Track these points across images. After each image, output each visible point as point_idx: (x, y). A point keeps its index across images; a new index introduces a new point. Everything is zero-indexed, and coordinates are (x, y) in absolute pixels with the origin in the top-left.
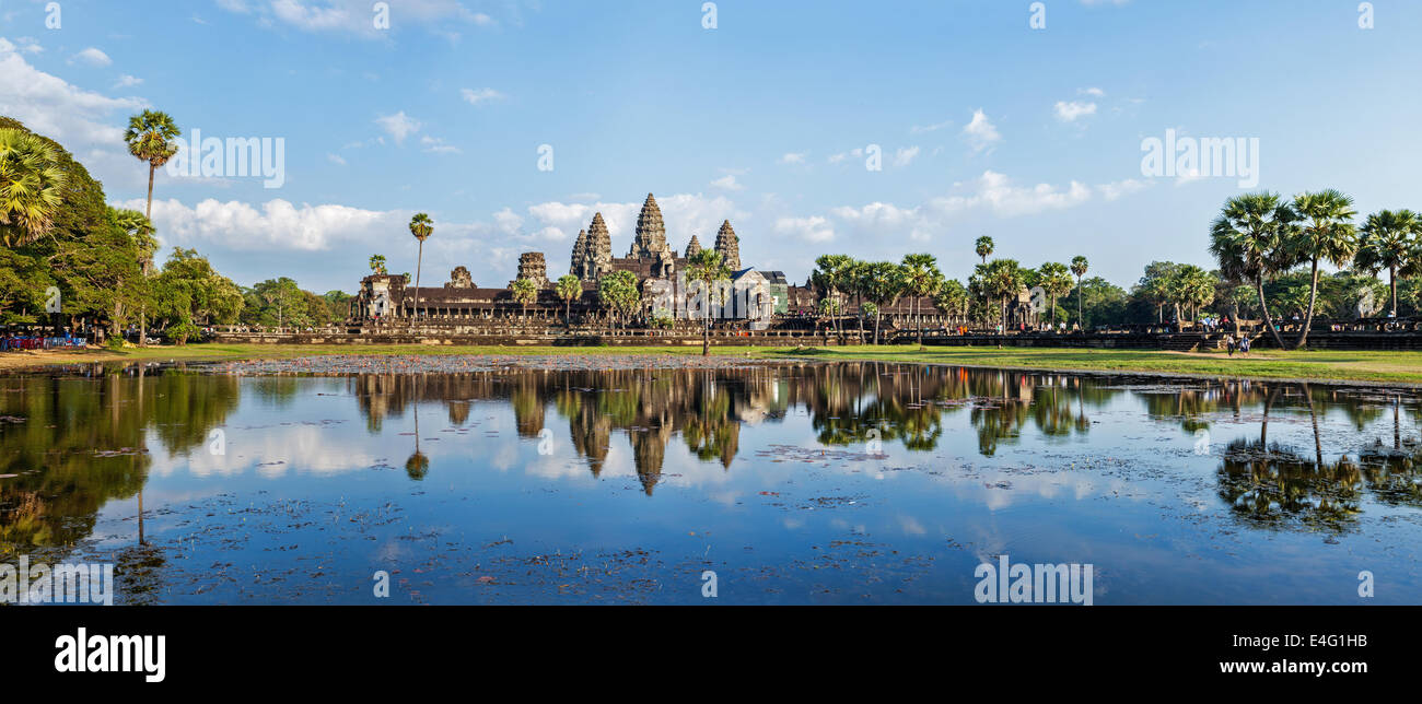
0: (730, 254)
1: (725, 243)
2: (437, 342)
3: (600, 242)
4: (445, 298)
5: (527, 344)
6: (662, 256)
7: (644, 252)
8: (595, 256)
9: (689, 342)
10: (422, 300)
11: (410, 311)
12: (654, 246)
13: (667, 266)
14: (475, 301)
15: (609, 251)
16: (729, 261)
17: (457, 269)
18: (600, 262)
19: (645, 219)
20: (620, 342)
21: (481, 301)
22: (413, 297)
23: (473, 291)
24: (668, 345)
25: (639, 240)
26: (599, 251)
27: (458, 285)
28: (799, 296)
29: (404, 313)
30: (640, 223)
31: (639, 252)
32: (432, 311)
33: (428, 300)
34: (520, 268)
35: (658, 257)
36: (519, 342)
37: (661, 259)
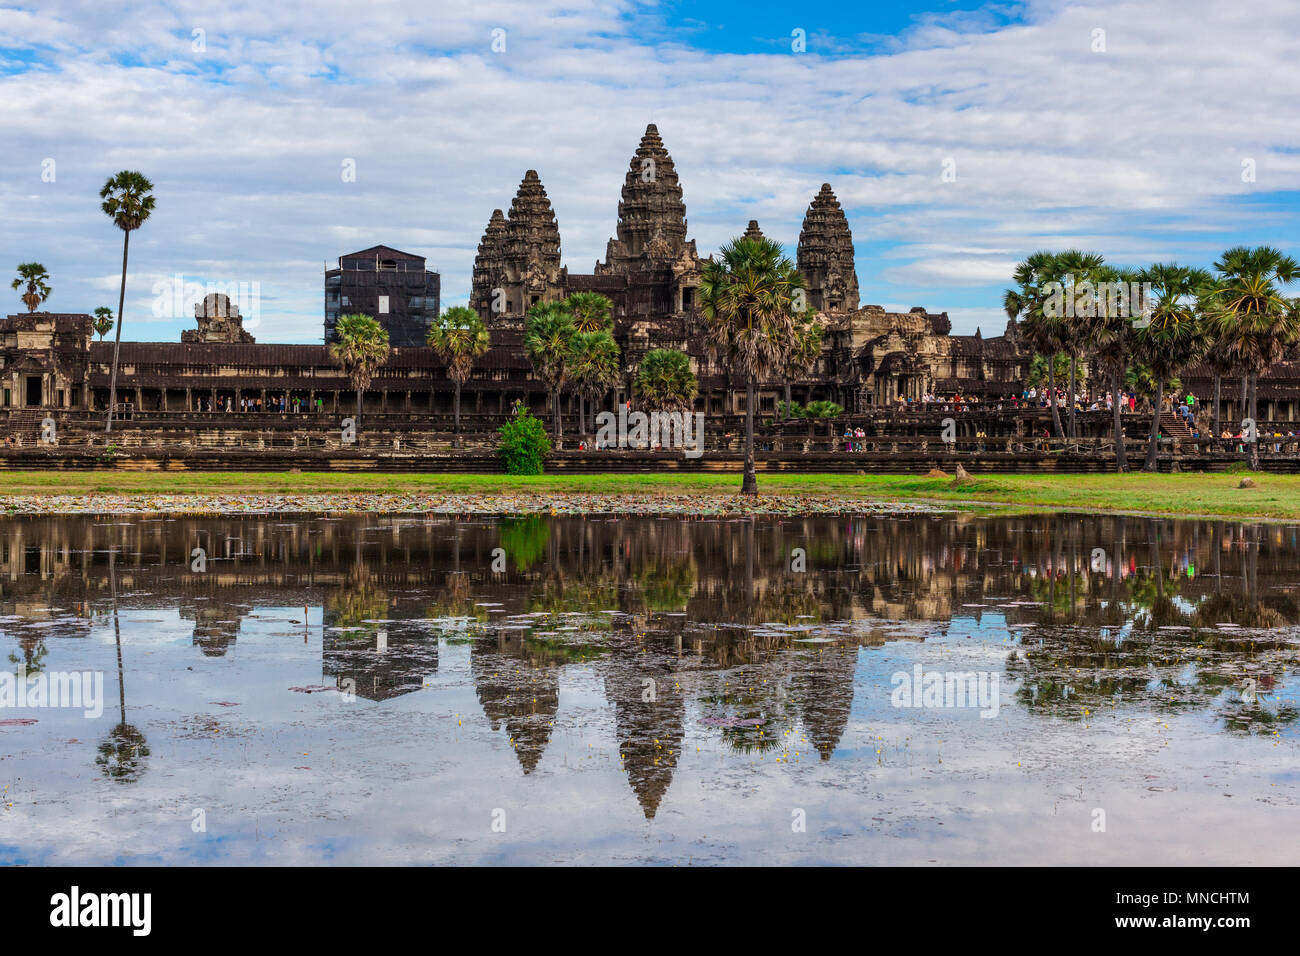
0: (834, 264)
1: (821, 237)
2: (153, 465)
3: (536, 235)
4: (180, 367)
5: (353, 470)
6: (678, 270)
7: (637, 260)
9: (719, 466)
10: (129, 371)
11: (101, 395)
12: (659, 247)
13: (689, 293)
14: (248, 374)
15: (555, 259)
18: (536, 282)
19: (641, 184)
20: (562, 464)
21: (262, 373)
22: (109, 364)
23: (244, 349)
24: (671, 471)
25: (626, 233)
26: (534, 258)
27: (210, 337)
28: (990, 362)
29: (88, 399)
30: (629, 191)
31: (625, 261)
32: (151, 394)
33: (142, 368)
35: (670, 273)
36: (334, 464)
37: (676, 276)
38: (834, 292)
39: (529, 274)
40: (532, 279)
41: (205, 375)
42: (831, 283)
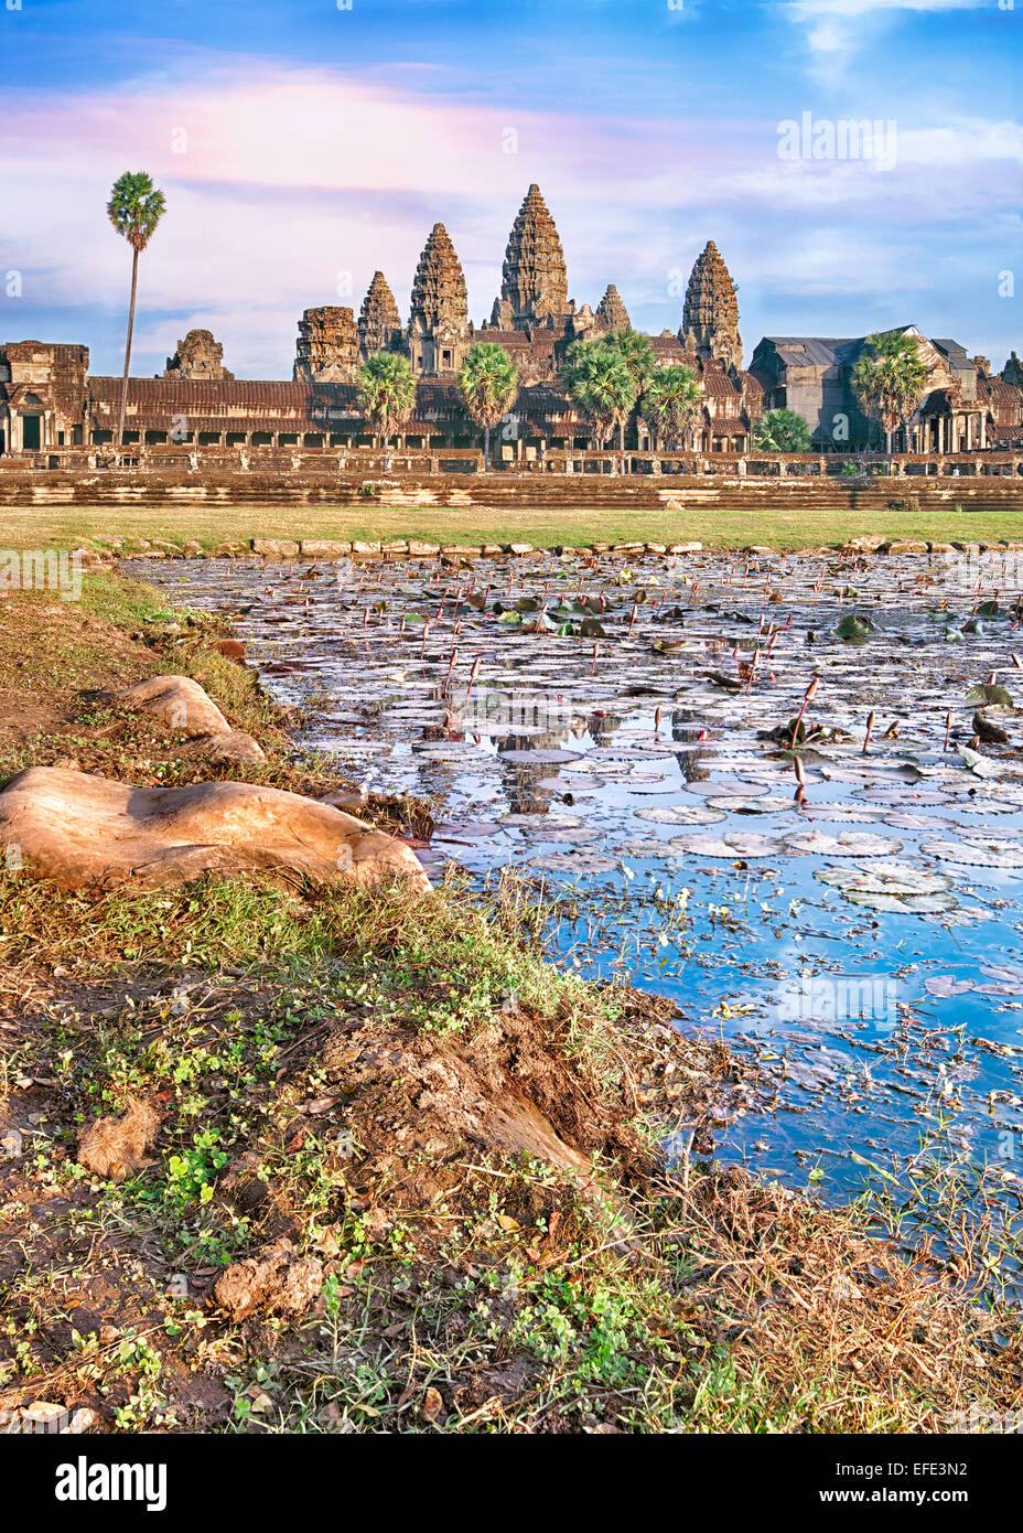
0: (722, 320)
1: (711, 294)
3: (446, 291)
6: (578, 325)
7: (524, 319)
8: (436, 322)
10: (132, 411)
12: (546, 304)
14: (258, 414)
15: (464, 313)
16: (720, 335)
17: (192, 336)
18: (447, 337)
19: (526, 242)
21: (273, 414)
22: (109, 402)
23: (230, 389)
25: (510, 290)
26: (445, 311)
27: (197, 376)
30: (514, 251)
31: (515, 320)
33: (145, 407)
34: (303, 343)
35: (569, 328)
37: (577, 331)
38: (723, 348)
39: (441, 328)
40: (443, 333)
41: (212, 416)
42: (719, 339)
